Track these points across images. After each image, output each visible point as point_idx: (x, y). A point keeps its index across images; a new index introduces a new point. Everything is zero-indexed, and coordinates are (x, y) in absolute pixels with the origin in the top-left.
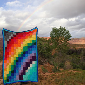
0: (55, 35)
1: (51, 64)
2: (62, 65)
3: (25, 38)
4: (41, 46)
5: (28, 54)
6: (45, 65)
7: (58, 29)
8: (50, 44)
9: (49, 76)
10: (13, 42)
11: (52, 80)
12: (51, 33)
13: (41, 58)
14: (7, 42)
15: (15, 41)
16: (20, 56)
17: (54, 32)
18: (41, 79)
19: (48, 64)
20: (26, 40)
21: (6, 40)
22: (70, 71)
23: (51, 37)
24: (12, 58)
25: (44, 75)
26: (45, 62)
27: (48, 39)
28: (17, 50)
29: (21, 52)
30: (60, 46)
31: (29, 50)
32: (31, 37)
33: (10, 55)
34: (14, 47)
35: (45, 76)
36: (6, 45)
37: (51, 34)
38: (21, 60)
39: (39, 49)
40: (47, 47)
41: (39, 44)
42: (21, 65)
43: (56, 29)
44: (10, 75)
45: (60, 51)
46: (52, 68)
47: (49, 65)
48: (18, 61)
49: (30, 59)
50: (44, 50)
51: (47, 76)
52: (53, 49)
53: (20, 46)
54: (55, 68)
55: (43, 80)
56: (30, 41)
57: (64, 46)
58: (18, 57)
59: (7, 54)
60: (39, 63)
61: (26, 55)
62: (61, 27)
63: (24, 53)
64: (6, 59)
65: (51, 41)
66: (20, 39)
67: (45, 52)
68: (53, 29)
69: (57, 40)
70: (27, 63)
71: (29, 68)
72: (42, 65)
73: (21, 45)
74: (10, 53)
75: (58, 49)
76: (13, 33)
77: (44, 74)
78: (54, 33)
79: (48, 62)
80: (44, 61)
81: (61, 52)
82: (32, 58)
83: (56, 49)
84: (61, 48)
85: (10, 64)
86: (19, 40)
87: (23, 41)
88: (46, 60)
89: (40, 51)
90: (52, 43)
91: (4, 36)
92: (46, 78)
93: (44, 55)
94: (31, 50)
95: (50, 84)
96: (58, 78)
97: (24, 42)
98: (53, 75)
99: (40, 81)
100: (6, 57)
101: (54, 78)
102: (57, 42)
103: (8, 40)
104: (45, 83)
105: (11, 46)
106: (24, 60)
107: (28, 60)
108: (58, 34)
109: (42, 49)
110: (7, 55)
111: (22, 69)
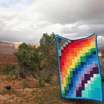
0: (46, 42)
1: (35, 78)
2: (49, 79)
3: (82, 47)
4: (25, 55)
5: (87, 66)
6: (28, 78)
7: (50, 36)
8: (39, 53)
9: (28, 92)
10: (68, 50)
11: (31, 97)
12: (41, 39)
13: (24, 70)
14: (62, 50)
15: (70, 50)
16: (77, 67)
17: (45, 39)
18: (18, 96)
19: (31, 77)
20: (84, 49)
21: (60, 49)
22: (56, 87)
23: (41, 44)
24: (68, 69)
25: (23, 91)
26: (29, 74)
27: (36, 47)
28: (73, 60)
29: (78, 63)
30: (51, 56)
31: (87, 60)
32: (89, 45)
33: (65, 66)
34: (69, 57)
35: (24, 93)
36: (60, 54)
37: (41, 41)
38: (79, 72)
39: (22, 58)
40: (32, 57)
41: (23, 52)
42: (79, 77)
43: (47, 35)
44: (68, 89)
45: (50, 63)
46: (36, 82)
47: (32, 79)
48: (75, 73)
49: (90, 71)
50: (28, 60)
51: (27, 92)
52: (42, 60)
53: (76, 56)
54: (39, 83)
55: (20, 97)
56: (88, 50)
57: (55, 57)
58: (75, 68)
59: (62, 64)
60: (20, 76)
61: (84, 66)
62: (53, 34)
63: (82, 65)
64: (61, 71)
65: (40, 50)
66: (76, 47)
67: (29, 63)
68: (44, 35)
69: (47, 49)
70: (86, 75)
71: (88, 81)
72: (24, 78)
73: (78, 54)
74: (65, 63)
75: (48, 60)
76: (67, 41)
77: (23, 89)
78: (45, 41)
79: (32, 75)
80: (27, 74)
81: (52, 64)
82: (92, 70)
83: (45, 59)
84: (51, 58)
85: (67, 76)
86: (75, 49)
87: (79, 50)
88: (30, 72)
89: (23, 61)
90: (41, 52)
91: (58, 43)
92: (24, 95)
93: (28, 66)
94: (91, 61)
95: (28, 102)
96: (39, 95)
97: (81, 52)
98: (34, 91)
99: (16, 99)
100: (61, 67)
101: (35, 95)
102: (48, 52)
103: (62, 48)
104: (22, 102)
105: (66, 55)
106: (82, 72)
107: (88, 72)
108: (49, 42)
109: (26, 59)
110: (62, 66)
111: (80, 82)
